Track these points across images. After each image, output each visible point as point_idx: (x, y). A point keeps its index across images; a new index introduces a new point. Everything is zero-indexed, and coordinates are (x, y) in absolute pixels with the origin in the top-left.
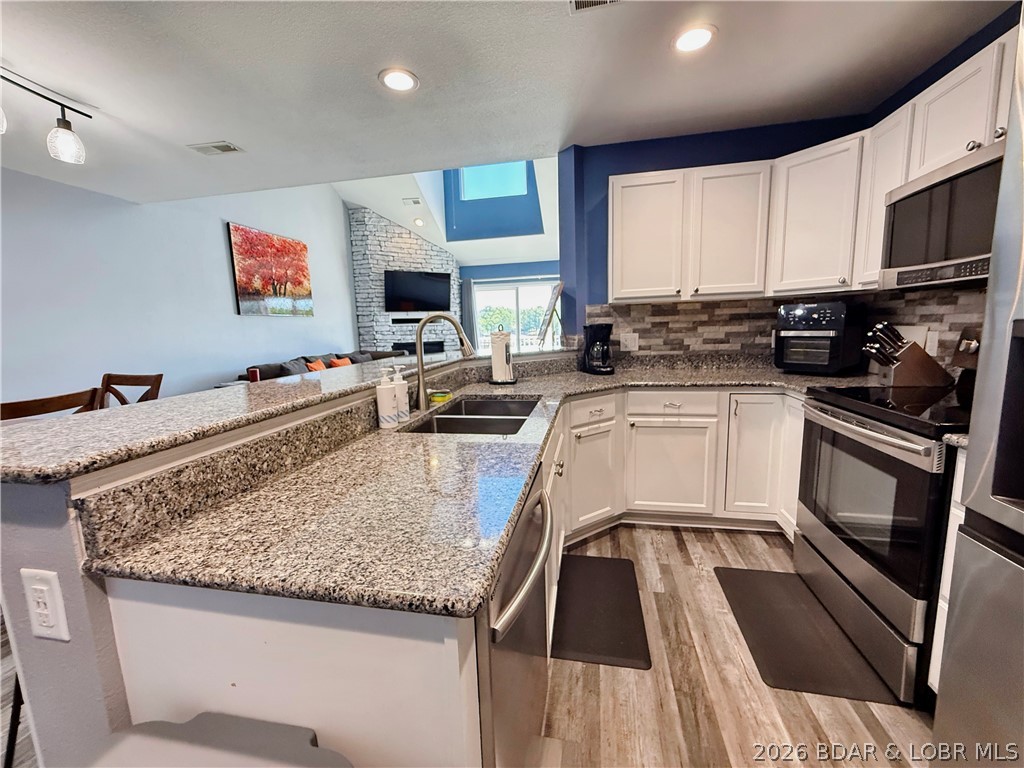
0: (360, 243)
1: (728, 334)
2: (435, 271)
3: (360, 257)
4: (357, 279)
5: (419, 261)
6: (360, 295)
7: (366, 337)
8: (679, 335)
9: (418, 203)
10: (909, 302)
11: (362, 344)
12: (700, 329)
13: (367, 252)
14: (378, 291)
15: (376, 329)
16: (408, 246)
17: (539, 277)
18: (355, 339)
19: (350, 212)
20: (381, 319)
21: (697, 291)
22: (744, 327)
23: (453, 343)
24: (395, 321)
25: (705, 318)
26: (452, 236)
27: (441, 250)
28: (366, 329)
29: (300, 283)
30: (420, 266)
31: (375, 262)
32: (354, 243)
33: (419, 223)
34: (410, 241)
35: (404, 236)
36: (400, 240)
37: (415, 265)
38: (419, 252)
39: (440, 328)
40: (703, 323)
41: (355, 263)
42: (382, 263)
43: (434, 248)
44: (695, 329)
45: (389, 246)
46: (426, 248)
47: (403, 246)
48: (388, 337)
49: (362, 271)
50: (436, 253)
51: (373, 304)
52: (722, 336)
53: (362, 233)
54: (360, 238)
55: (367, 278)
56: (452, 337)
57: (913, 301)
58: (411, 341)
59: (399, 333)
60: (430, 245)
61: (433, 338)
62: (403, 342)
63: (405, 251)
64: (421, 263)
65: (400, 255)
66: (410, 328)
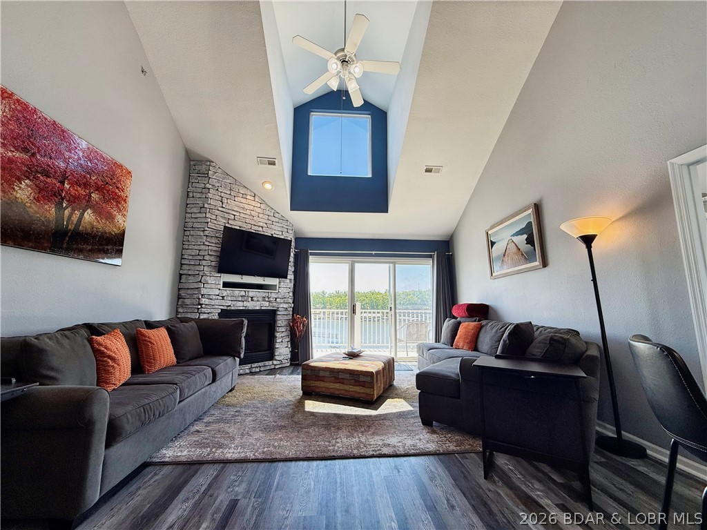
0: (199, 195)
2: (274, 235)
3: (195, 210)
4: (187, 233)
5: (261, 224)
6: (189, 252)
7: (188, 301)
9: (274, 164)
11: (180, 310)
13: (206, 206)
14: (210, 248)
15: (203, 291)
16: (252, 208)
18: (171, 303)
19: (192, 163)
20: (211, 280)
23: (286, 313)
24: (226, 285)
26: (295, 206)
27: (283, 219)
28: (189, 292)
29: (110, 217)
30: (261, 229)
31: (214, 217)
32: (191, 195)
33: (268, 186)
34: (253, 203)
35: (248, 197)
36: (243, 200)
37: (256, 228)
38: (261, 216)
39: (274, 295)
41: (188, 215)
42: (221, 219)
43: (276, 215)
45: (231, 204)
46: (268, 213)
47: (246, 206)
48: (217, 302)
49: (196, 225)
50: (277, 220)
51: (204, 263)
53: (202, 185)
54: (200, 190)
55: (202, 234)
56: (286, 306)
58: (241, 308)
59: (229, 298)
60: (273, 211)
61: (266, 305)
62: (233, 308)
63: (248, 212)
64: (262, 227)
65: (242, 215)
66: (243, 293)
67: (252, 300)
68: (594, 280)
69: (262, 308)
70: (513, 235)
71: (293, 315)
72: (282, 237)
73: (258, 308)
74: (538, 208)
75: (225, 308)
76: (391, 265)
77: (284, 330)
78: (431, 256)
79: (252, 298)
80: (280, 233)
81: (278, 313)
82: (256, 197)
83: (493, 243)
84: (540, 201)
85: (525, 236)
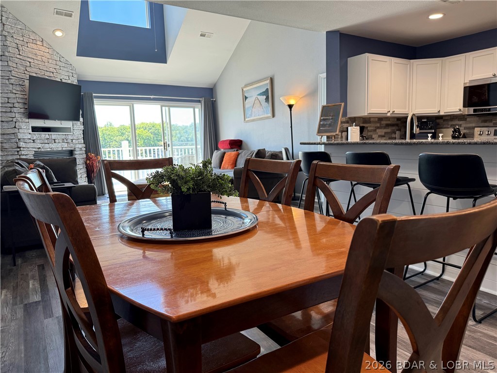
1: (385, 133)
2: (64, 81)
5: (51, 70)
7: (6, 146)
8: (371, 133)
9: (70, 16)
10: (444, 120)
12: (377, 130)
14: (18, 96)
16: (42, 53)
17: (152, 97)
20: (23, 126)
21: (394, 112)
22: (388, 130)
23: (81, 152)
24: (35, 129)
25: (378, 125)
26: (81, 52)
27: (68, 63)
28: (6, 136)
30: (51, 75)
31: (15, 65)
33: (59, 34)
34: (43, 49)
35: (37, 43)
36: (34, 46)
37: (48, 74)
38: (50, 61)
39: (70, 137)
40: (378, 128)
42: (20, 67)
43: (62, 60)
44: (375, 130)
45: (26, 51)
46: (56, 58)
47: (38, 52)
48: (32, 145)
50: (63, 65)
51: (14, 110)
52: (383, 134)
55: (8, 82)
56: (80, 146)
57: (447, 120)
58: (49, 150)
59: (38, 141)
60: (59, 56)
61: (66, 147)
62: (43, 150)
63: (39, 58)
64: (53, 73)
65: (36, 62)
66: (47, 136)
67: (55, 142)
68: (291, 127)
70: (259, 95)
71: (86, 153)
72: (69, 82)
73: (60, 149)
74: (272, 80)
75: (37, 150)
76: (167, 108)
77: (81, 167)
78: (199, 101)
79: (54, 140)
80: (67, 78)
81: (76, 153)
82: (44, 42)
83: (246, 98)
84: (274, 76)
85: (265, 97)
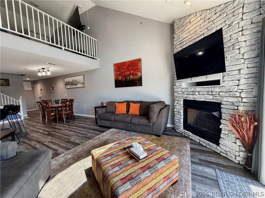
39: (217, 90)
62: (187, 99)
66: (193, 89)
67: (199, 94)
69: (206, 100)
81: (222, 106)
